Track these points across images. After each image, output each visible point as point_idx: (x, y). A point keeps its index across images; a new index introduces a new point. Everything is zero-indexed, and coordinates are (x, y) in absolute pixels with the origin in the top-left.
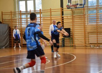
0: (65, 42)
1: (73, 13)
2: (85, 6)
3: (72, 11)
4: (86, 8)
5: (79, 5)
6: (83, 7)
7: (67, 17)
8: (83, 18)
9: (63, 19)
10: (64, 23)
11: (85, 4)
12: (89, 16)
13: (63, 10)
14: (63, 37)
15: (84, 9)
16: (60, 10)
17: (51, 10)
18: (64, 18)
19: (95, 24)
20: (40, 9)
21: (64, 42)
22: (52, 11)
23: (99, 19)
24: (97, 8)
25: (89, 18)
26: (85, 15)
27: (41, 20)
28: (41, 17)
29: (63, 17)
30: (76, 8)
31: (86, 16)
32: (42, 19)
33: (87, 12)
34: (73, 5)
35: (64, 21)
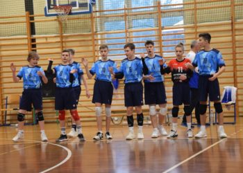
1: (62, 27)
2: (93, 9)
3: (60, 23)
4: (98, 14)
5: (77, 7)
6: (90, 12)
7: (46, 38)
8: (91, 43)
9: (34, 46)
11: (93, 4)
12: (106, 36)
13: (32, 18)
15: (92, 18)
16: (24, 19)
18: (37, 41)
24: (126, 15)
26: (96, 33)
29: (33, 40)
30: (70, 13)
31: (99, 37)
33: (101, 24)
34: (62, 6)
35: (38, 51)
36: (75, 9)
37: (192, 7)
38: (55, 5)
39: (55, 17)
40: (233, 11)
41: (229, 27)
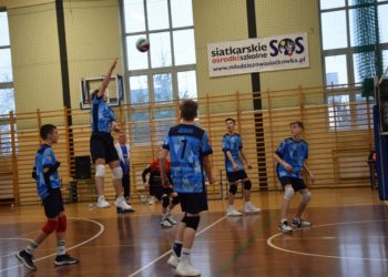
0: (78, 191)
2: (122, 103)
4: (126, 107)
5: (108, 102)
6: (120, 105)
7: (82, 128)
9: (71, 135)
10: (75, 145)
11: (122, 98)
12: (133, 126)
13: (69, 112)
14: (72, 179)
15: (121, 111)
16: (63, 113)
17: (38, 112)
18: (74, 131)
19: (149, 144)
20: (11, 112)
21: (75, 191)
22: (42, 115)
23: (157, 134)
24: (150, 108)
25: (133, 131)
26: (124, 123)
27: (13, 138)
28: (13, 132)
29: (71, 130)
31: (127, 126)
32: (16, 135)
33: (129, 116)
35: (75, 140)
37: (205, 101)
40: (238, 105)
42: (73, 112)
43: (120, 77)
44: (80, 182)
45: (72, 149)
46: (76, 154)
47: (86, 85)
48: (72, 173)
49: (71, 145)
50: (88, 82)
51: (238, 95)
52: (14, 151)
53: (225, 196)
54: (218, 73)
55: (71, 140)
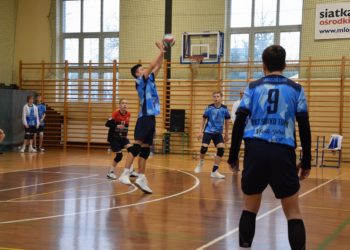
0: (171, 143)
1: (194, 74)
2: (221, 60)
3: (192, 70)
4: (225, 65)
5: (208, 58)
6: (218, 62)
7: (179, 82)
9: (168, 88)
10: (172, 98)
11: (221, 55)
12: (229, 84)
13: (169, 65)
14: (165, 131)
15: (219, 68)
18: (172, 84)
20: (115, 61)
21: (168, 143)
24: (249, 67)
25: (229, 88)
26: (221, 81)
27: (114, 86)
28: (114, 80)
29: (169, 83)
30: (201, 63)
31: (224, 84)
32: (117, 83)
33: (227, 74)
34: (194, 56)
35: (172, 93)
36: (206, 59)
37: (307, 64)
38: (189, 55)
39: (188, 65)
40: (343, 70)
41: (339, 84)
42: (172, 65)
43: (222, 34)
44: (173, 134)
45: (168, 102)
46: (172, 107)
47: (187, 40)
48: (167, 125)
49: (168, 97)
50: (189, 36)
51: (344, 59)
52: (114, 99)
53: (320, 164)
54: (324, 36)
55: (168, 93)
